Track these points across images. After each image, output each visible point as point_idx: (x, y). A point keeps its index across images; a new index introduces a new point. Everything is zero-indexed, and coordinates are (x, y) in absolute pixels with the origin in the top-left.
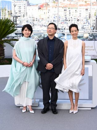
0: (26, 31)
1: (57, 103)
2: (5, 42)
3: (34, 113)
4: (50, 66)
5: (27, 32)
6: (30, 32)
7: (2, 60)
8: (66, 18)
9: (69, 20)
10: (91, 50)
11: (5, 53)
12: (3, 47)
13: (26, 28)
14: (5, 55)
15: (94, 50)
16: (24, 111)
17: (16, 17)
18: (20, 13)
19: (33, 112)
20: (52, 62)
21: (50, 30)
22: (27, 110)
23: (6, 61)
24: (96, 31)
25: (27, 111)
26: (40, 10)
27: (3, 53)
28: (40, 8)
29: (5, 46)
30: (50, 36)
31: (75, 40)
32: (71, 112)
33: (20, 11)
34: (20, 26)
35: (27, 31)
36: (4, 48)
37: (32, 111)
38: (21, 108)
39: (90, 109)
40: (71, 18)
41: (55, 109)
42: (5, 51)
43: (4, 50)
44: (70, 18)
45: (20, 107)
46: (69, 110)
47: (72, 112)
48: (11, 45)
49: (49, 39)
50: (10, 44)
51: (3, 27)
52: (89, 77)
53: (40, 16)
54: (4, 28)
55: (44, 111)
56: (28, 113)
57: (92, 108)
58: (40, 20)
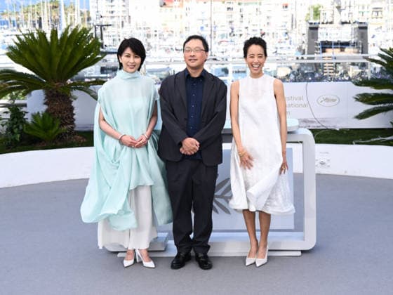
0: (129, 58)
2: (75, 89)
4: (192, 144)
5: (131, 60)
6: (138, 60)
7: (70, 134)
8: (232, 29)
9: (241, 35)
10: (299, 106)
11: (75, 117)
12: (71, 102)
13: (128, 51)
14: (75, 122)
15: (305, 106)
16: (127, 263)
17: (102, 26)
18: (113, 17)
19: (151, 264)
20: (198, 134)
21: (192, 54)
22: (135, 260)
23: (79, 137)
24: (308, 59)
25: (138, 263)
26: (163, 8)
27: (69, 117)
28: (165, 4)
29: (75, 99)
31: (255, 79)
32: (249, 261)
33: (112, 12)
34: (112, 51)
35: (132, 57)
36: (74, 104)
37: (150, 261)
38: (119, 255)
39: (299, 253)
40: (247, 28)
42: (74, 112)
43: (72, 109)
44: (243, 29)
45: (117, 252)
47: (253, 262)
48: (92, 96)
49: (189, 75)
50: (89, 92)
51: (70, 50)
52: (295, 174)
53: (165, 25)
54: (71, 53)
55: (178, 263)
56: (138, 267)
57: (303, 252)
58: (166, 35)
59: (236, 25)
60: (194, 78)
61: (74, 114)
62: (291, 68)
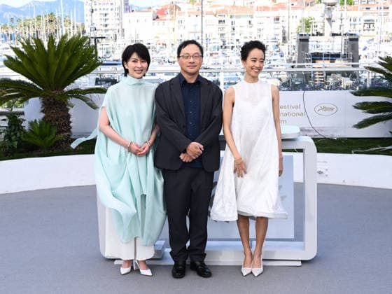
0: (135, 63)
1: (206, 250)
2: (71, 97)
3: (151, 274)
5: (139, 65)
6: (145, 65)
7: (66, 141)
8: (224, 42)
9: (233, 47)
11: (71, 125)
12: (68, 110)
13: (135, 56)
14: (71, 130)
15: (302, 115)
18: (106, 30)
19: (148, 272)
22: (132, 268)
25: (134, 271)
27: (66, 125)
28: (157, 17)
29: (72, 107)
30: (190, 77)
31: (252, 84)
33: (106, 25)
34: (105, 62)
36: (71, 111)
37: (147, 269)
38: (116, 262)
39: (300, 264)
40: (238, 40)
41: (203, 264)
42: (71, 120)
43: (69, 116)
44: (235, 42)
45: (114, 260)
46: (240, 267)
48: (89, 104)
49: (185, 81)
50: (85, 100)
53: (157, 38)
56: (133, 275)
57: (303, 262)
59: (228, 37)
60: (190, 84)
61: (71, 122)
62: (280, 79)
